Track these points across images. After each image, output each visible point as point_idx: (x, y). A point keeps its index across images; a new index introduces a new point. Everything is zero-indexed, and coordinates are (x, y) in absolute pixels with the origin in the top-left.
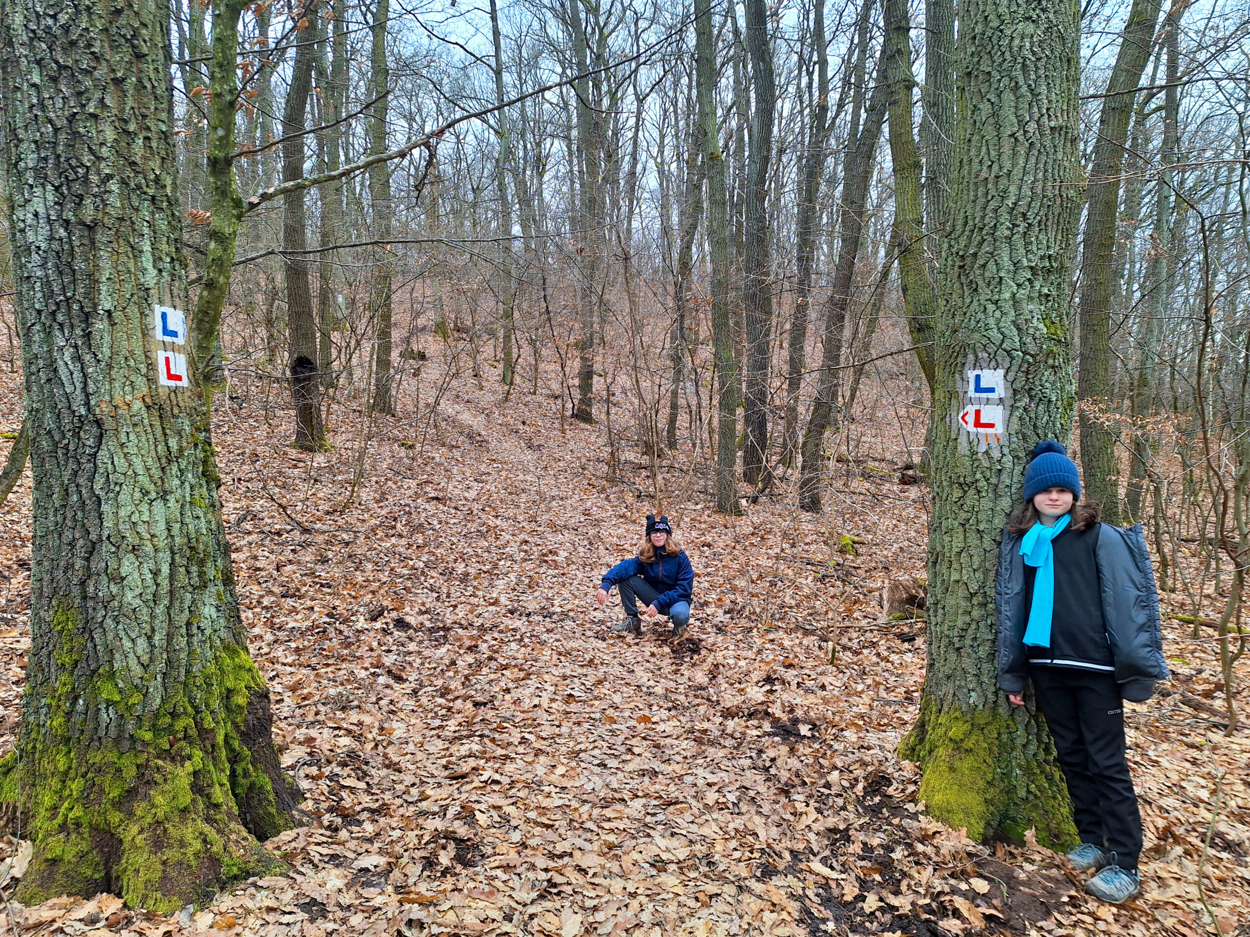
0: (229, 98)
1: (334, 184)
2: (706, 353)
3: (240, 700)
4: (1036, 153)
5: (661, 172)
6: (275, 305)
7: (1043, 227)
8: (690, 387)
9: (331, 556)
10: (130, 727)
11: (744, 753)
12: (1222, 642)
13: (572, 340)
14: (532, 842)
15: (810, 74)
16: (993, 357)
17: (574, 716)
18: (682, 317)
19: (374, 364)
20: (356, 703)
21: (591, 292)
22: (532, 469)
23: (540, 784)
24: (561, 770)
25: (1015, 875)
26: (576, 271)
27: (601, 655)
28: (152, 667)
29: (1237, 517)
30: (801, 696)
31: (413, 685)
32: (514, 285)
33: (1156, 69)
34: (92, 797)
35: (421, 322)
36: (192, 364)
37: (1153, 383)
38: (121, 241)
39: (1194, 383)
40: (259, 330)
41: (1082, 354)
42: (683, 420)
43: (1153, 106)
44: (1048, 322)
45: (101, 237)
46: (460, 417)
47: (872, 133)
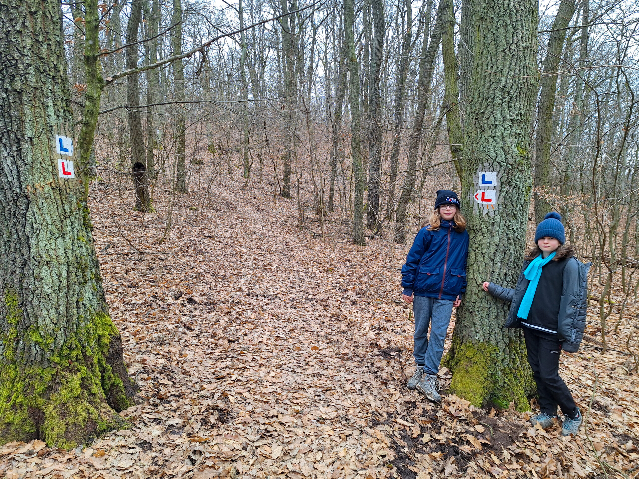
0: (94, 24)
1: (154, 71)
2: (348, 162)
3: (106, 341)
4: (515, 60)
5: (326, 68)
6: (124, 135)
7: (518, 99)
8: (340, 179)
9: (154, 266)
10: (48, 355)
11: (365, 364)
12: (601, 308)
13: (280, 155)
14: (257, 410)
15: (403, 17)
16: (491, 166)
17: (280, 347)
18: (336, 143)
19: (176, 166)
20: (167, 341)
21: (289, 130)
22: (259, 222)
23: (262, 381)
24: (272, 374)
25: (497, 423)
26: (282, 119)
27: (294, 316)
28: (58, 325)
29: (610, 247)
30: (393, 336)
31: (197, 332)
32: (249, 125)
33: (578, 17)
34: (28, 391)
35: (201, 144)
36: (76, 166)
37: (571, 178)
38: (36, 100)
39: (591, 180)
40: (115, 148)
41: (536, 164)
42: (336, 196)
43: (576, 37)
44: (519, 148)
45: (24, 97)
46: (221, 194)
47: (434, 48)
